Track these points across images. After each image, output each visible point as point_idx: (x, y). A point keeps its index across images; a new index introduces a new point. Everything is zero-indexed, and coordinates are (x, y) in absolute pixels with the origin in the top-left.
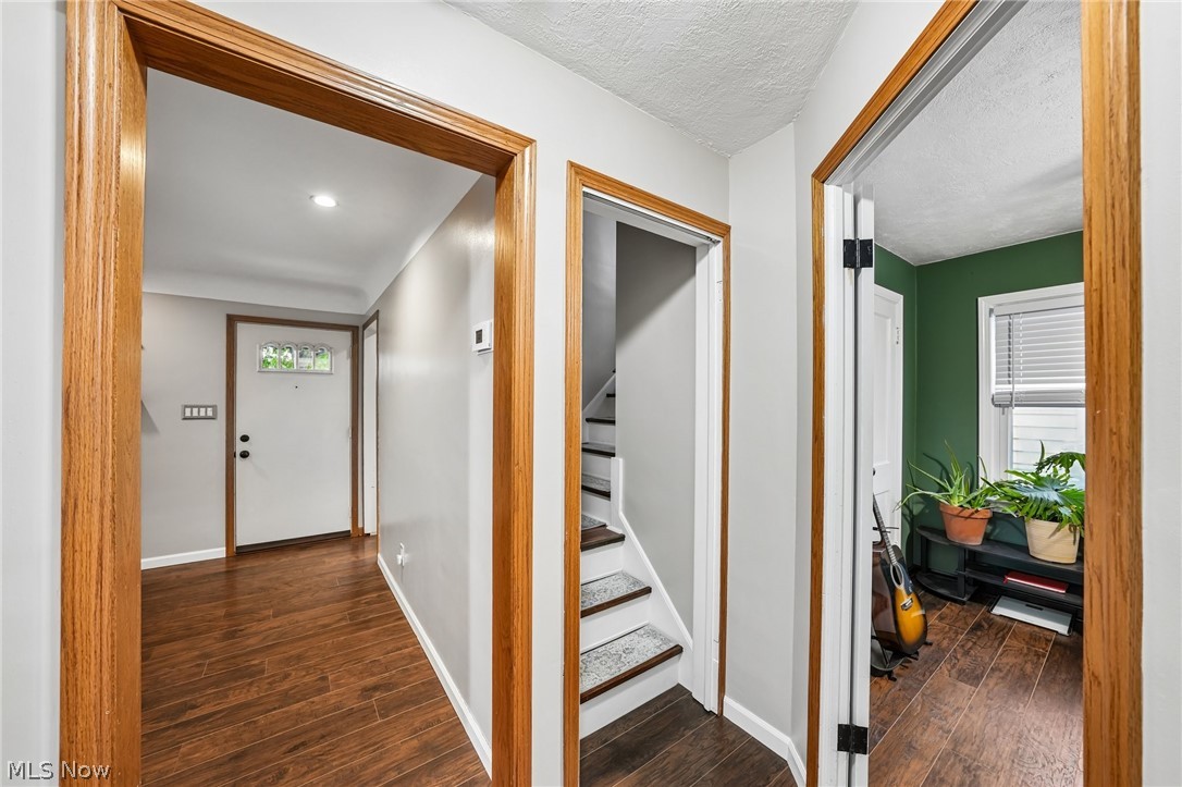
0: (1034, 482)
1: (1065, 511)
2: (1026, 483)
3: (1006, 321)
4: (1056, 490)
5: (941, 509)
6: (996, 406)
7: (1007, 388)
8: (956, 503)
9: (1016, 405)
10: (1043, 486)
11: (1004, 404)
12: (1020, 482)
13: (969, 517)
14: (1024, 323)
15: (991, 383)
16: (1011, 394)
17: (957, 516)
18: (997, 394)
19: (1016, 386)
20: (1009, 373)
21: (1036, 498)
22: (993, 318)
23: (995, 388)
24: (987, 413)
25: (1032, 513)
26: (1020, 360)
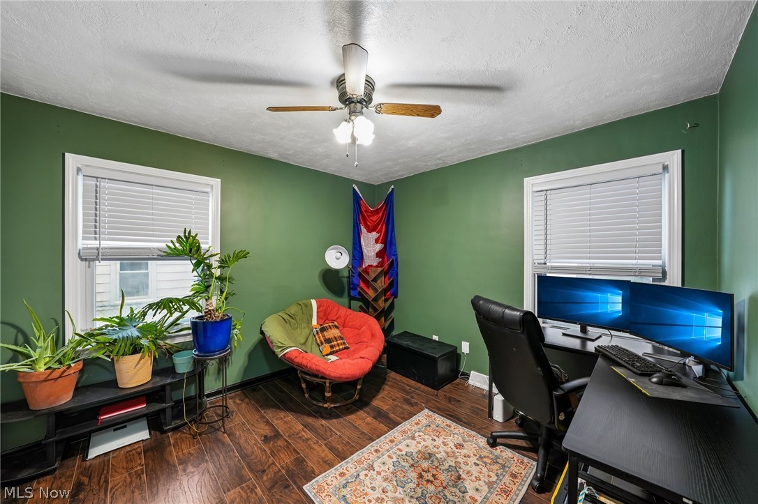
0: (118, 324)
1: (144, 342)
2: (113, 326)
3: (93, 182)
4: (135, 326)
5: (21, 380)
6: (82, 260)
7: (95, 243)
8: (41, 368)
9: (102, 259)
10: (125, 325)
11: (90, 258)
12: (107, 326)
13: (60, 377)
14: (110, 188)
15: (77, 239)
16: (98, 249)
17: (46, 380)
18: (84, 249)
19: (102, 242)
20: (95, 229)
21: (123, 337)
22: (80, 177)
23: (81, 244)
24: (73, 266)
25: (121, 352)
26: (104, 219)
